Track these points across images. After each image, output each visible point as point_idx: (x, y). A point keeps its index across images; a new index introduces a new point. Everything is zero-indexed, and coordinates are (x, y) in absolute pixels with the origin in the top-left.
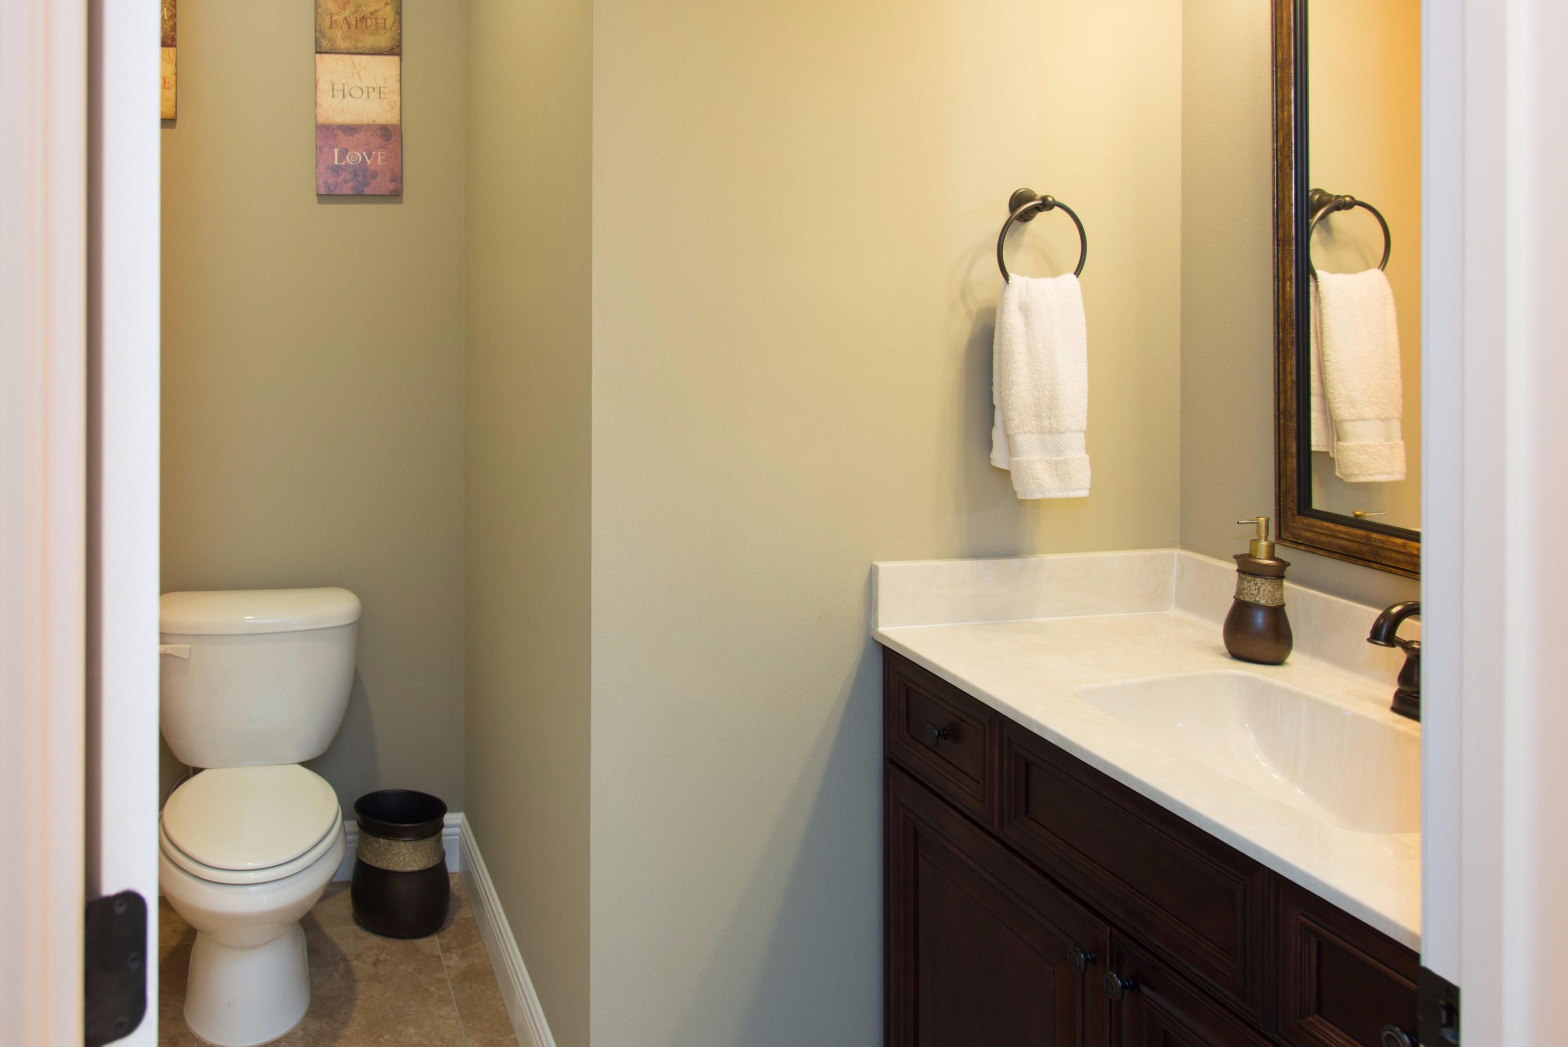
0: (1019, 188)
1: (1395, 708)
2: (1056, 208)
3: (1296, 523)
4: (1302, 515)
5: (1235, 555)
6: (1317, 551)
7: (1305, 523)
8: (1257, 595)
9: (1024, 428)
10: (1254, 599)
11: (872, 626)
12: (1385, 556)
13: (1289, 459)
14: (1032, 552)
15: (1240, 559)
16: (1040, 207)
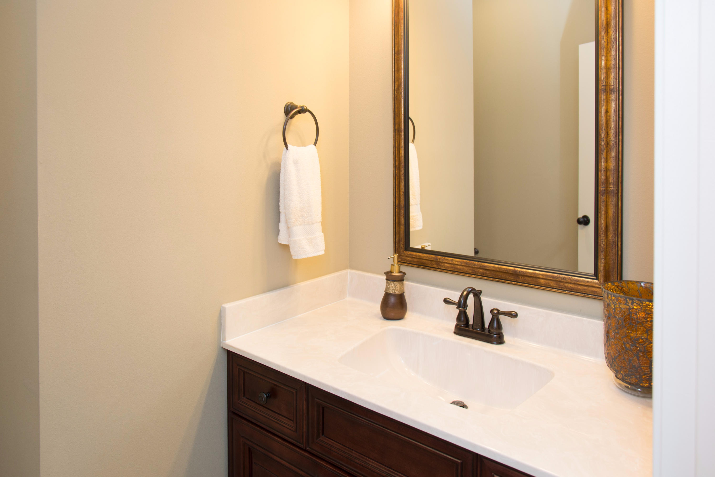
0: (288, 102)
1: (456, 332)
2: (307, 112)
3: (404, 254)
4: (406, 250)
5: (385, 272)
6: (413, 265)
7: (409, 254)
8: (395, 290)
9: (297, 223)
10: (394, 292)
11: (222, 341)
12: (442, 265)
13: (401, 226)
14: (294, 283)
15: (387, 273)
16: (300, 111)
